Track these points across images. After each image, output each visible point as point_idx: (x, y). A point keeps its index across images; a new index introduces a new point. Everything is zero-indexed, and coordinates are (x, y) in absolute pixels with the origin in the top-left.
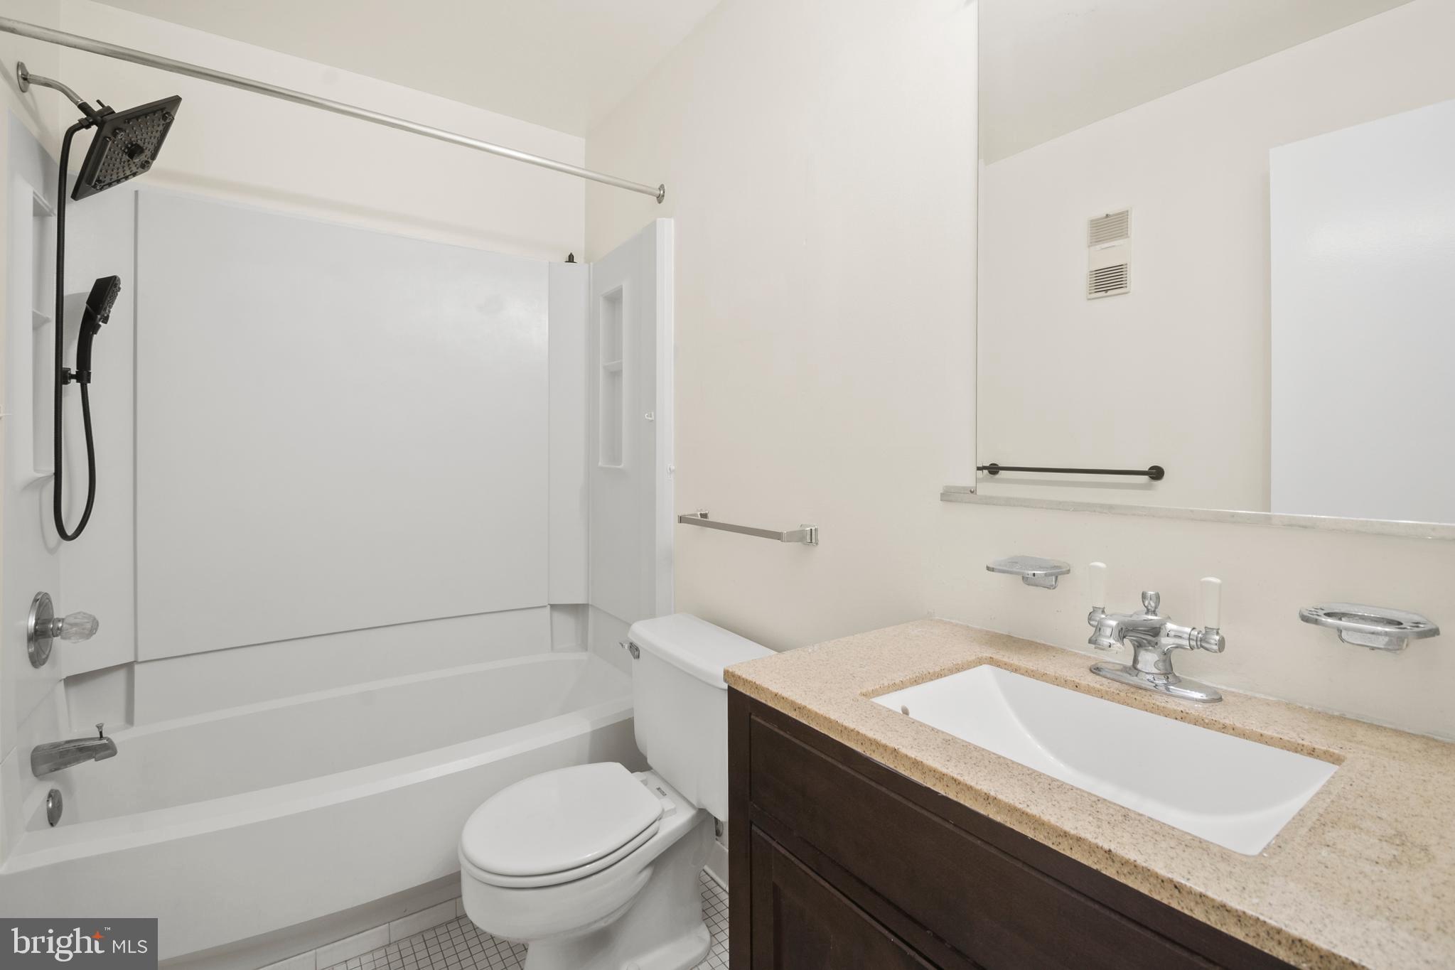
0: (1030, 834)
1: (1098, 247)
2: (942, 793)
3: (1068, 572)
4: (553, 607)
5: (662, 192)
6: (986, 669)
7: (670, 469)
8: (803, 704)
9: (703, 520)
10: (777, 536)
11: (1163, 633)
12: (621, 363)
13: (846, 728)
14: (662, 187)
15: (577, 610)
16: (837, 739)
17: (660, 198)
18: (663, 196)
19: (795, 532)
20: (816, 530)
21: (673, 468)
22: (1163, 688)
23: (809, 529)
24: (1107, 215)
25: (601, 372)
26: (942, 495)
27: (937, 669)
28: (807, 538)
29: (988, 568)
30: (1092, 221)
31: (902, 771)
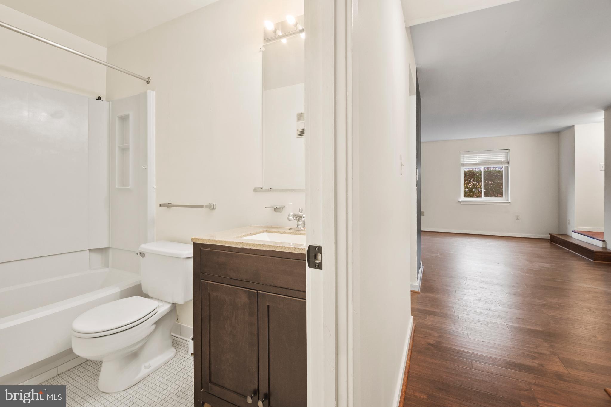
0: (271, 249)
1: (299, 122)
2: (253, 248)
3: (285, 207)
4: (90, 250)
5: (149, 80)
6: (265, 233)
7: (154, 187)
8: (218, 240)
9: (169, 205)
10: (201, 207)
11: (303, 217)
12: (129, 145)
13: (230, 242)
14: (149, 78)
15: (102, 251)
16: (228, 246)
17: (148, 82)
18: (150, 82)
19: (208, 205)
20: (215, 204)
21: (155, 187)
22: (303, 230)
23: (212, 204)
24: (302, 113)
25: (117, 149)
26: (254, 190)
27: (253, 233)
28: (211, 207)
29: (266, 208)
30: (298, 114)
31: (245, 247)
